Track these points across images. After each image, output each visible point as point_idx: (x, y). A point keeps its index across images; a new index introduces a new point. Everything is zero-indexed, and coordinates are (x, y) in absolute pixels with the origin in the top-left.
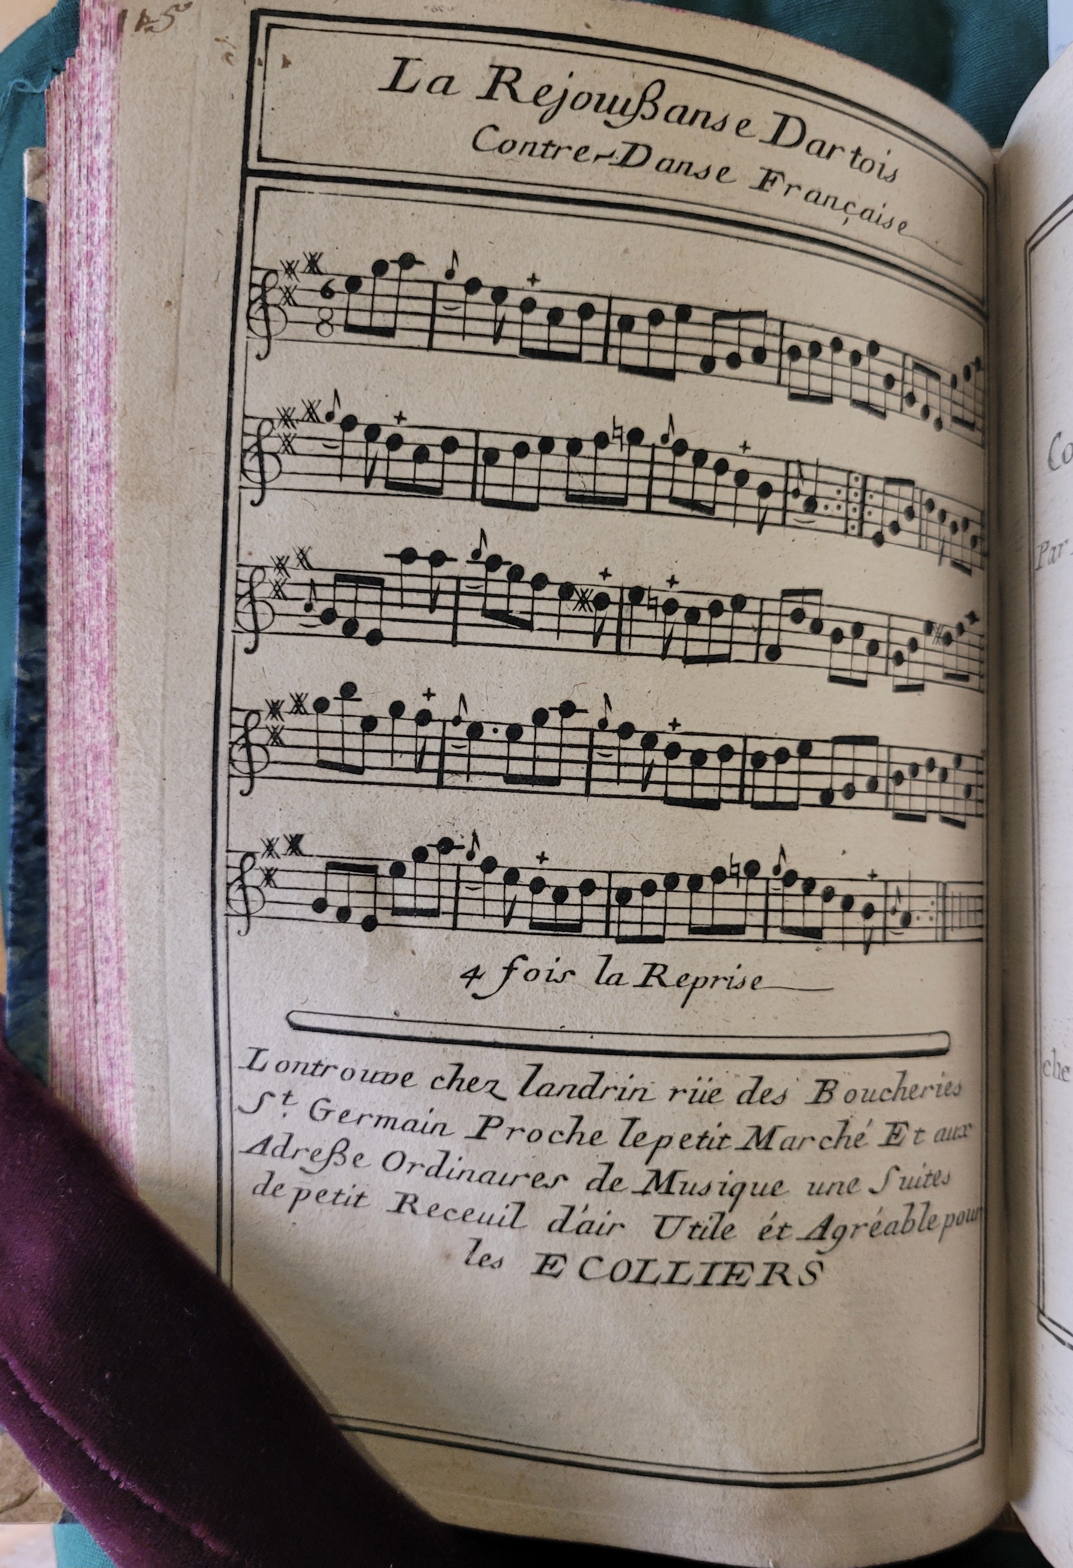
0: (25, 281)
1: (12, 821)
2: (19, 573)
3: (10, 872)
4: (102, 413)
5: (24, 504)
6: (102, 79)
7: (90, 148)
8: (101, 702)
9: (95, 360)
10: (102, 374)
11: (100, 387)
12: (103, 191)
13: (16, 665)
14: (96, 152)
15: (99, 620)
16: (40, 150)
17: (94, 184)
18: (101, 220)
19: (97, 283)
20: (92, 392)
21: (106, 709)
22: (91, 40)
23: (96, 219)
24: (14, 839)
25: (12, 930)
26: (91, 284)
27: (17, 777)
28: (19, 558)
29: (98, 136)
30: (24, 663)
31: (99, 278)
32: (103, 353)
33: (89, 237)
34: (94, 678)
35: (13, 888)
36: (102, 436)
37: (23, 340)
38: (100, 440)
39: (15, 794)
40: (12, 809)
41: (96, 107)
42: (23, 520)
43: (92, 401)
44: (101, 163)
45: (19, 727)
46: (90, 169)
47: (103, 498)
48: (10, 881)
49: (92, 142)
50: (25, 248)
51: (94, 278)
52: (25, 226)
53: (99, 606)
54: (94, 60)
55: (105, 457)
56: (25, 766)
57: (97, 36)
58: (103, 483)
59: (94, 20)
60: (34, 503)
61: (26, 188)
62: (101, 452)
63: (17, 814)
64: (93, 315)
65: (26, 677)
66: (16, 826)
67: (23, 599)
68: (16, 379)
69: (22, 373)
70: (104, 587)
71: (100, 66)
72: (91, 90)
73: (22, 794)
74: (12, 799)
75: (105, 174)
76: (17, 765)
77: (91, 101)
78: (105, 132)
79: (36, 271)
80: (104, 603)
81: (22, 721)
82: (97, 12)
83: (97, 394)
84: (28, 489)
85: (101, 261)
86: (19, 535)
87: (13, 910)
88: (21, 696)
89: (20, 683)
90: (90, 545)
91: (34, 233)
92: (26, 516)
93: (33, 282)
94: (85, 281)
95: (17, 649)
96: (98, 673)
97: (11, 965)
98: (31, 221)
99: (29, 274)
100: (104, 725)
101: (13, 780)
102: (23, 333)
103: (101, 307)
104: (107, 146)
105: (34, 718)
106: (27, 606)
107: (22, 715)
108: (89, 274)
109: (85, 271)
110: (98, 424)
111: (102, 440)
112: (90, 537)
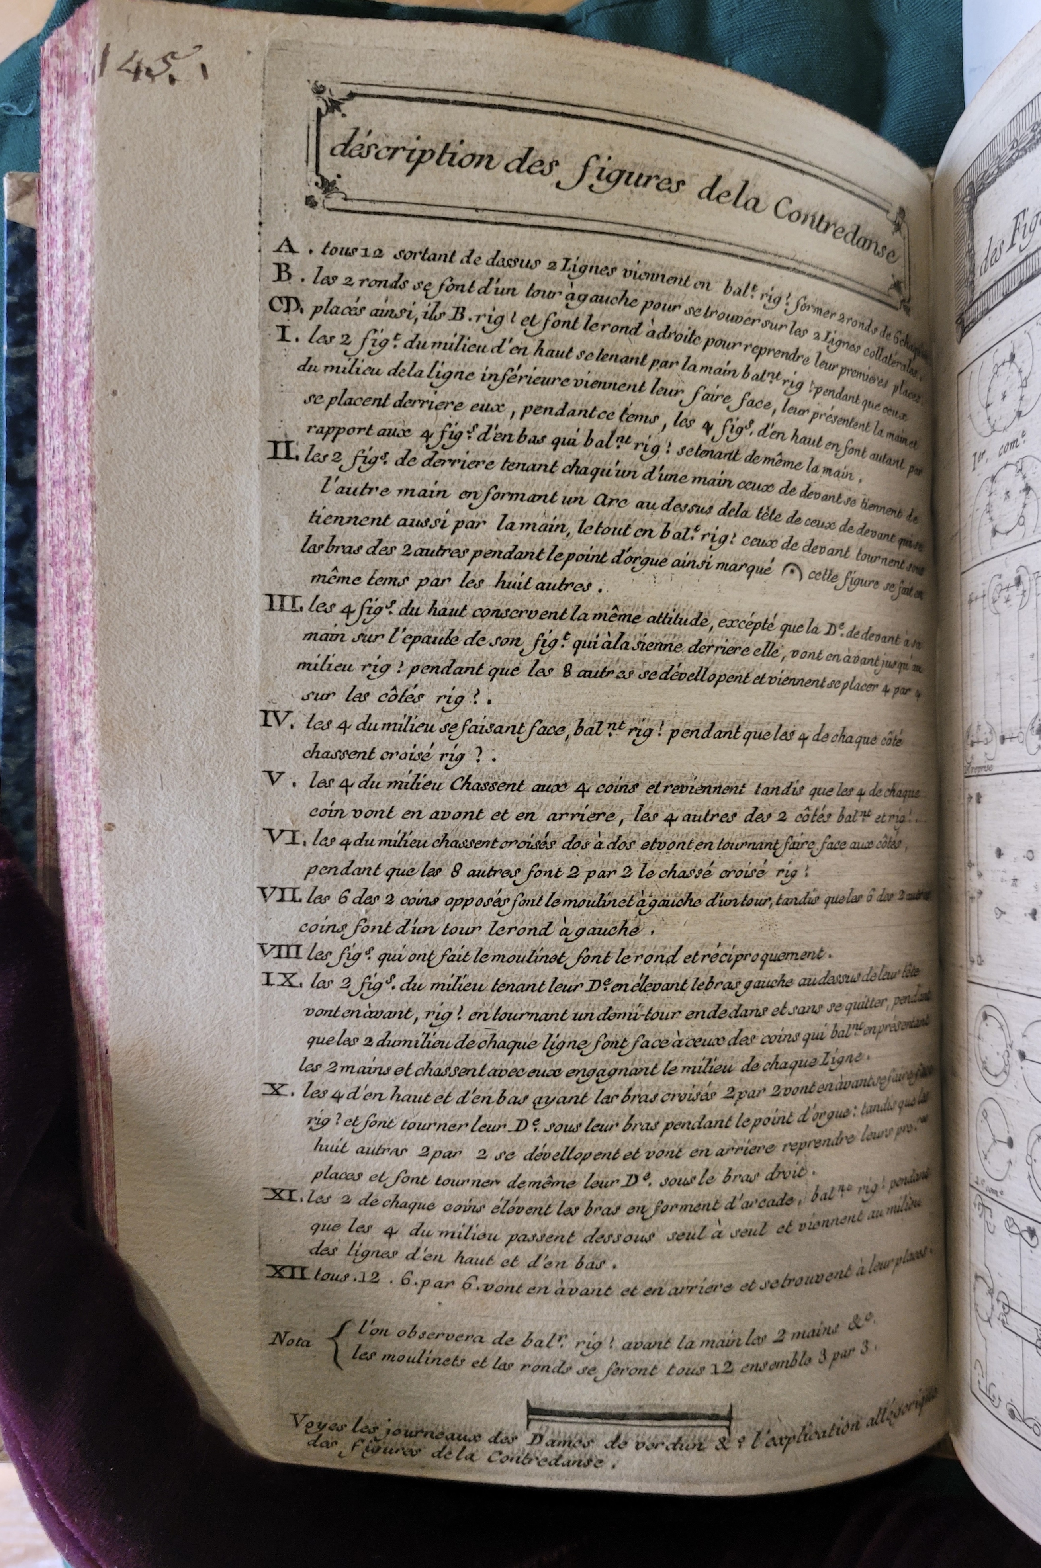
4: (61, 431)
5: (7, 509)
6: (58, 122)
7: (49, 186)
8: (63, 701)
9: (55, 383)
10: (61, 396)
11: (59, 408)
12: (60, 226)
14: (54, 190)
15: (61, 624)
17: (53, 219)
18: (59, 253)
19: (55, 311)
20: (53, 412)
21: (67, 708)
22: (50, 87)
23: (54, 251)
26: (51, 310)
29: (55, 176)
30: (10, 659)
31: (58, 306)
32: (61, 375)
33: (49, 269)
34: (57, 679)
36: (62, 453)
38: (60, 457)
41: (53, 148)
43: (53, 420)
44: (58, 201)
46: (49, 205)
47: (63, 510)
49: (51, 181)
51: (54, 306)
52: (6, 246)
53: (61, 611)
54: (52, 105)
55: (64, 474)
56: (12, 756)
57: (54, 83)
58: (63, 497)
59: (52, 69)
62: (61, 468)
64: (53, 341)
67: (8, 599)
70: (65, 594)
71: (57, 111)
72: (50, 132)
75: (61, 210)
77: (50, 142)
78: (61, 171)
79: (17, 289)
80: (64, 609)
81: (8, 714)
82: (54, 61)
83: (56, 413)
84: (11, 494)
85: (58, 290)
89: (6, 677)
90: (54, 554)
92: (10, 520)
93: (16, 299)
94: (47, 309)
96: (61, 675)
99: (10, 292)
100: (65, 722)
103: (59, 333)
104: (63, 185)
106: (12, 606)
107: (8, 708)
108: (50, 303)
109: (47, 299)
110: (58, 442)
111: (62, 457)
112: (53, 547)
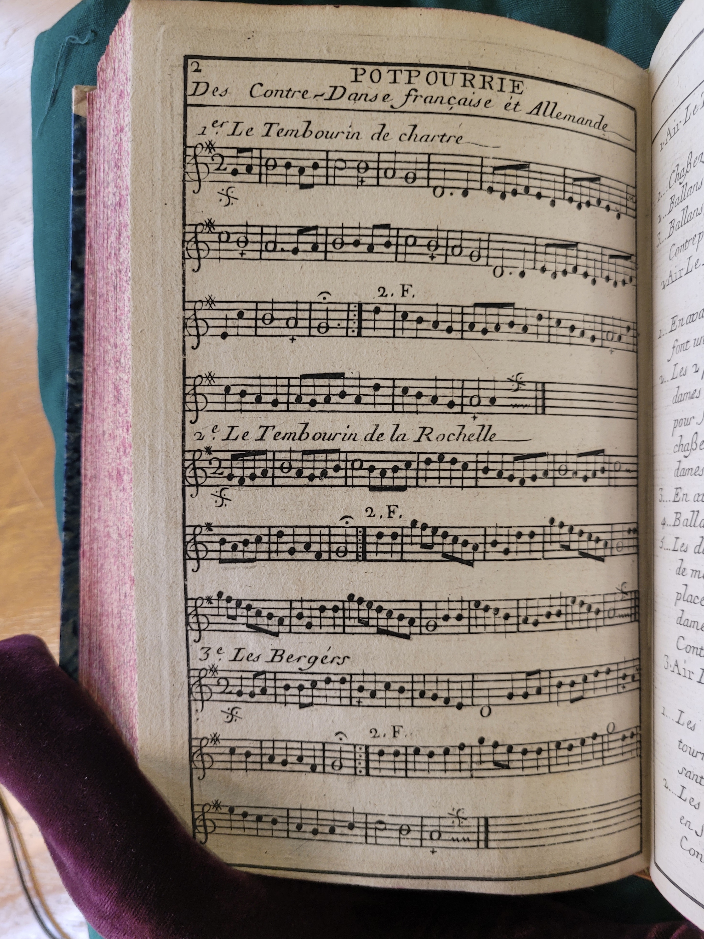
0: (72, 160)
1: (65, 462)
2: (69, 324)
3: (64, 490)
13: (67, 376)
16: (82, 87)
24: (66, 472)
25: (66, 522)
27: (68, 437)
28: (69, 317)
35: (65, 499)
37: (72, 193)
39: (67, 447)
40: (65, 456)
42: (72, 295)
45: (69, 410)
48: (64, 495)
50: (73, 143)
60: (78, 285)
61: (73, 108)
63: (68, 458)
65: (73, 383)
66: (67, 465)
68: (67, 216)
69: (71, 213)
73: (71, 447)
74: (65, 450)
76: (68, 431)
86: (69, 303)
87: (66, 511)
88: (70, 393)
91: (78, 133)
95: (68, 366)
97: (65, 541)
98: (76, 126)
101: (66, 439)
102: (72, 190)
105: (77, 405)
